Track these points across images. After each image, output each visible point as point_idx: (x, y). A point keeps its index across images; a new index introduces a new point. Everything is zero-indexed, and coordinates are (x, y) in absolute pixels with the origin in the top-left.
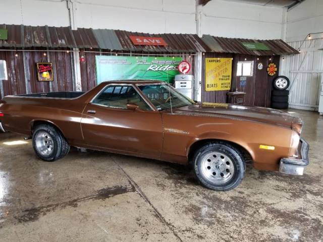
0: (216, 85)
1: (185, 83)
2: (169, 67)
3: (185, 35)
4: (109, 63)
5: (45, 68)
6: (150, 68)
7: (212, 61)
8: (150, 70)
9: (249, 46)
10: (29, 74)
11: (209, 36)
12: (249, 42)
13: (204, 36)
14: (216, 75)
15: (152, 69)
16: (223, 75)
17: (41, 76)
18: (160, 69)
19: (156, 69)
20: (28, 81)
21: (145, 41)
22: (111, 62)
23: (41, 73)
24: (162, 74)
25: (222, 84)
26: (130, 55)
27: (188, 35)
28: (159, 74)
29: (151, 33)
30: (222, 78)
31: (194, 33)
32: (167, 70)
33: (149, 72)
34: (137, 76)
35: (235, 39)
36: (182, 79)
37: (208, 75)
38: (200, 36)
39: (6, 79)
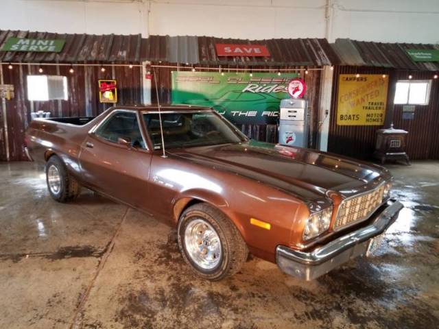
0: (356, 117)
1: (296, 112)
2: (278, 88)
3: (305, 41)
4: (188, 80)
5: (108, 86)
6: (247, 88)
7: (351, 79)
8: (247, 91)
9: (417, 55)
10: (91, 93)
11: (347, 40)
12: (423, 48)
13: (338, 40)
14: (358, 100)
15: (250, 90)
16: (371, 101)
17: (103, 97)
18: (262, 91)
19: (257, 91)
20: (89, 101)
21: (238, 50)
22: (191, 79)
23: (103, 93)
24: (265, 98)
25: (368, 115)
26: (218, 71)
27: (311, 40)
28: (261, 97)
29: (252, 39)
30: (368, 105)
31: (321, 37)
32: (274, 91)
33: (246, 94)
34: (227, 100)
35: (396, 44)
36: (291, 106)
37: (343, 100)
38: (331, 41)
39: (66, 98)
